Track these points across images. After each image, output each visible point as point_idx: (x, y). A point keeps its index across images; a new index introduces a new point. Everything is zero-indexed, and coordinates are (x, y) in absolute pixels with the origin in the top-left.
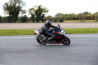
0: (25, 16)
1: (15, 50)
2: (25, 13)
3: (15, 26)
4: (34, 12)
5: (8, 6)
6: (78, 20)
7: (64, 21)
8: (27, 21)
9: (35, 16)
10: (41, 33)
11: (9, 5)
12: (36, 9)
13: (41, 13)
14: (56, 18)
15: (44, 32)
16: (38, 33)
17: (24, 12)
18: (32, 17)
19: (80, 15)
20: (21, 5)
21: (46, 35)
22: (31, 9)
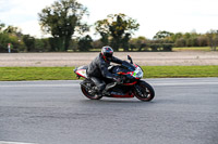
0: (88, 36)
1: (65, 112)
2: (87, 30)
3: (64, 58)
4: (107, 29)
5: (49, 15)
6: (206, 45)
7: (174, 49)
8: (92, 48)
9: (110, 38)
10: (90, 75)
11: (52, 13)
12: (110, 22)
13: (122, 31)
14: (157, 42)
15: (97, 72)
16: (85, 75)
17: (85, 28)
18: (101, 40)
19: (210, 35)
20: (78, 12)
21: (101, 78)
22: (100, 23)
